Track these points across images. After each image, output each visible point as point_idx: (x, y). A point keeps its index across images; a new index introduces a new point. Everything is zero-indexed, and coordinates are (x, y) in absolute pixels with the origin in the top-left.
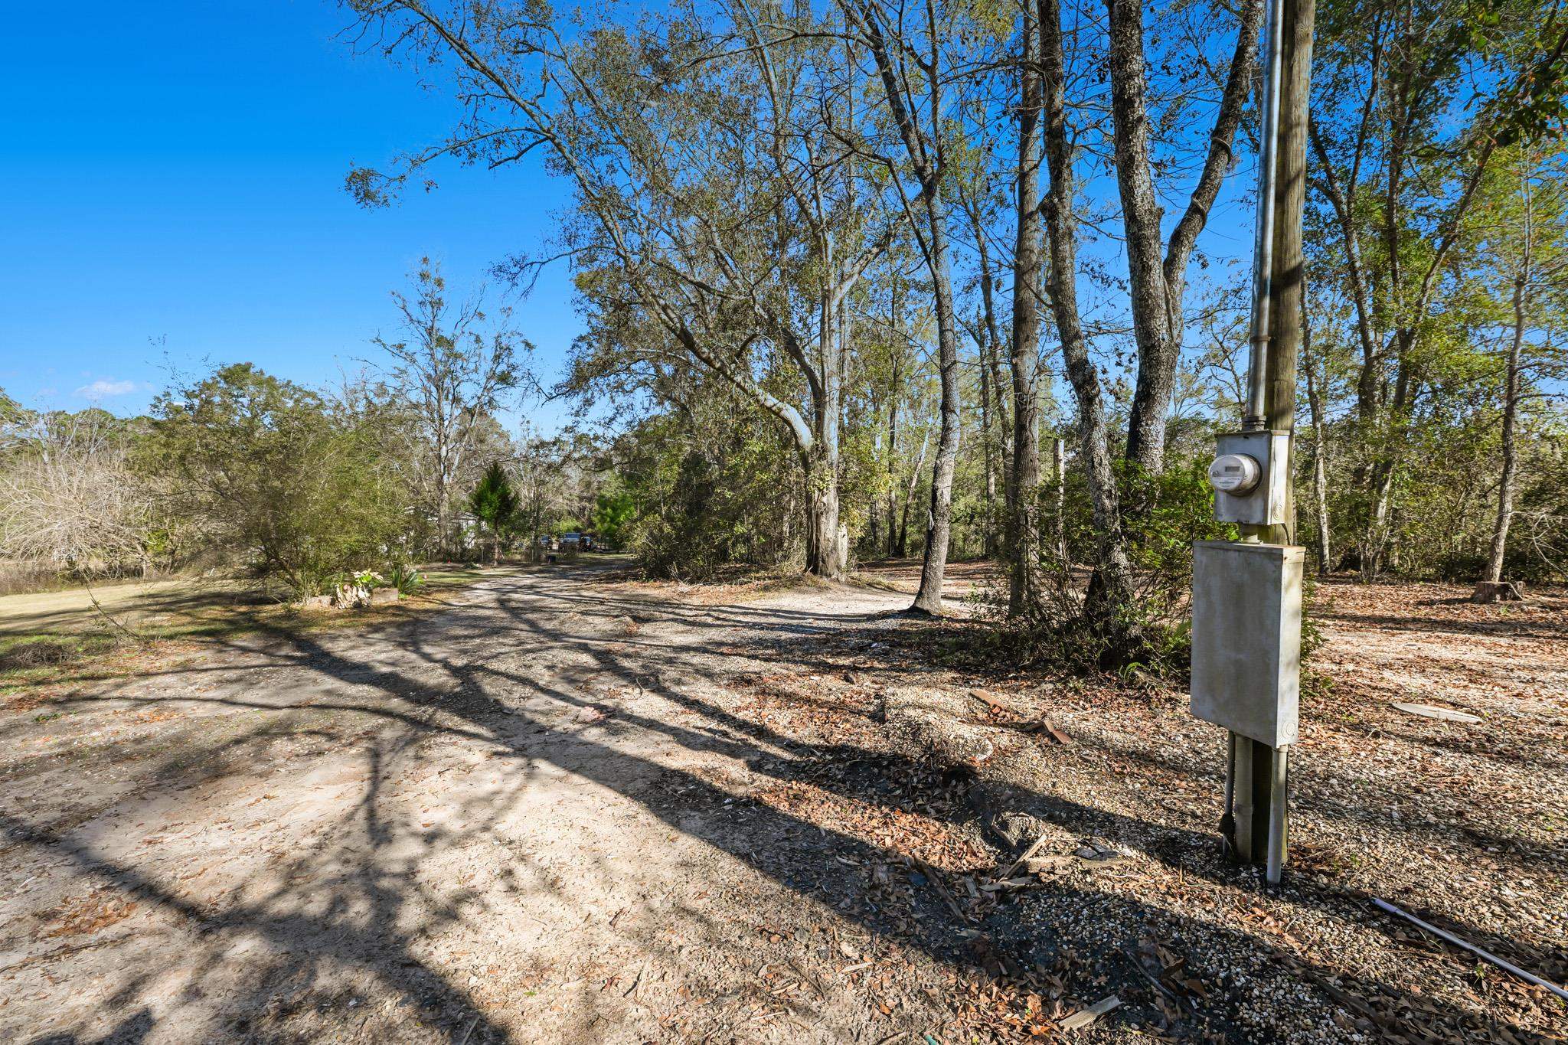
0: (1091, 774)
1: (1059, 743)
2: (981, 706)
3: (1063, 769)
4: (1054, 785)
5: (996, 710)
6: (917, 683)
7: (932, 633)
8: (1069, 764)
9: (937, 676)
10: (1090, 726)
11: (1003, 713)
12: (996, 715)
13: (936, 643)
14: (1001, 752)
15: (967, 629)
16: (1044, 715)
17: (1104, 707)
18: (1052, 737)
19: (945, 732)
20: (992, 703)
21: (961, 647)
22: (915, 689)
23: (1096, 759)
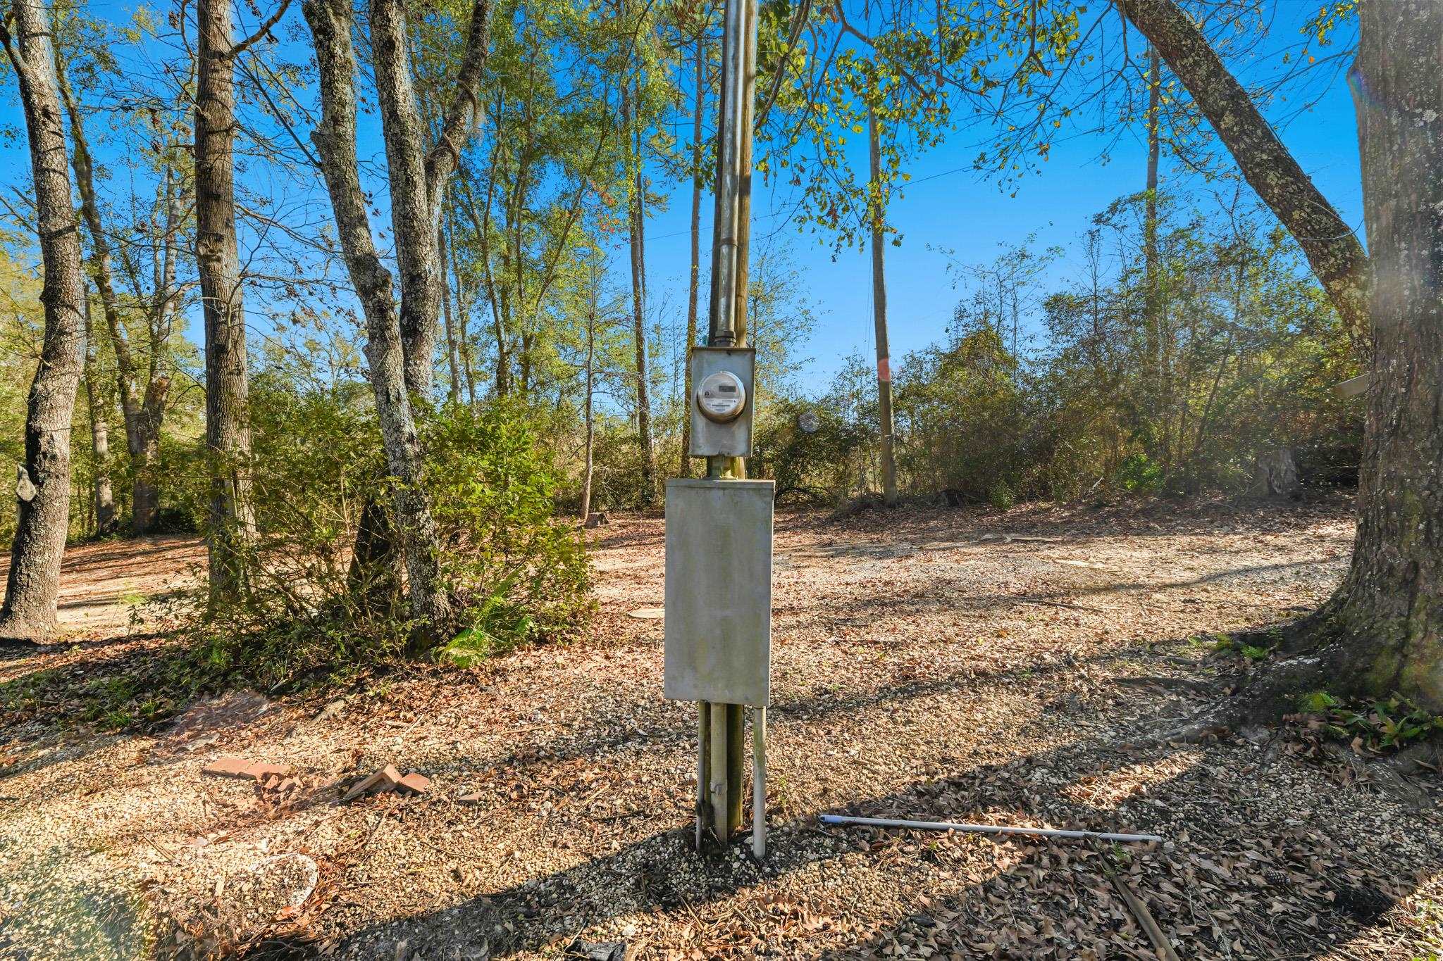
0: (487, 822)
1: (415, 793)
2: (238, 787)
3: (448, 836)
4: (457, 875)
5: (272, 782)
6: (58, 790)
7: (56, 679)
8: (450, 823)
9: (99, 762)
10: (434, 744)
11: (287, 782)
12: (275, 790)
13: (75, 695)
14: (335, 862)
15: (133, 654)
16: (358, 756)
17: (433, 711)
18: (401, 790)
19: (196, 883)
20: (258, 773)
21: (139, 688)
22: (59, 806)
23: (480, 794)
